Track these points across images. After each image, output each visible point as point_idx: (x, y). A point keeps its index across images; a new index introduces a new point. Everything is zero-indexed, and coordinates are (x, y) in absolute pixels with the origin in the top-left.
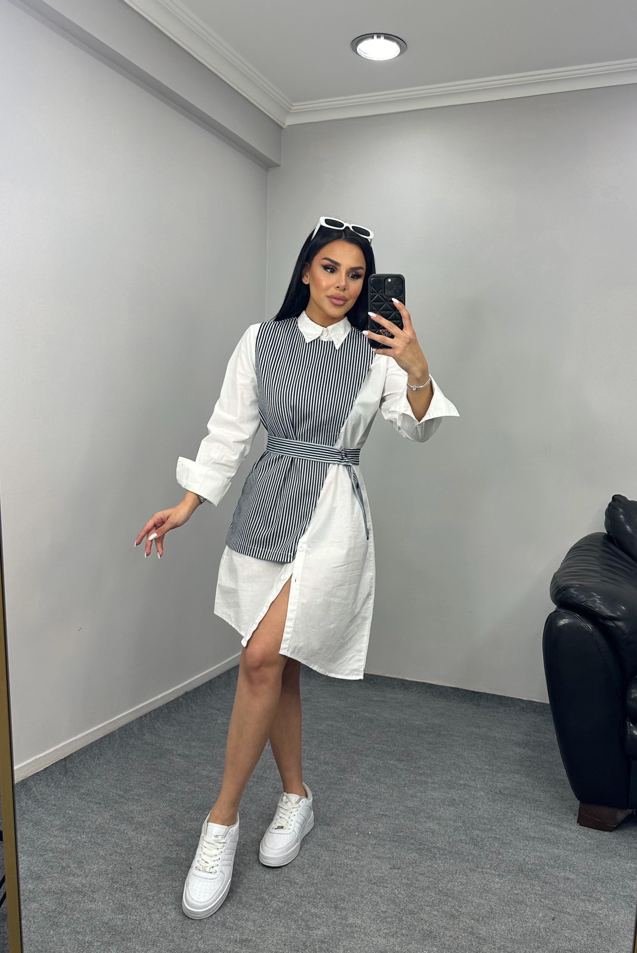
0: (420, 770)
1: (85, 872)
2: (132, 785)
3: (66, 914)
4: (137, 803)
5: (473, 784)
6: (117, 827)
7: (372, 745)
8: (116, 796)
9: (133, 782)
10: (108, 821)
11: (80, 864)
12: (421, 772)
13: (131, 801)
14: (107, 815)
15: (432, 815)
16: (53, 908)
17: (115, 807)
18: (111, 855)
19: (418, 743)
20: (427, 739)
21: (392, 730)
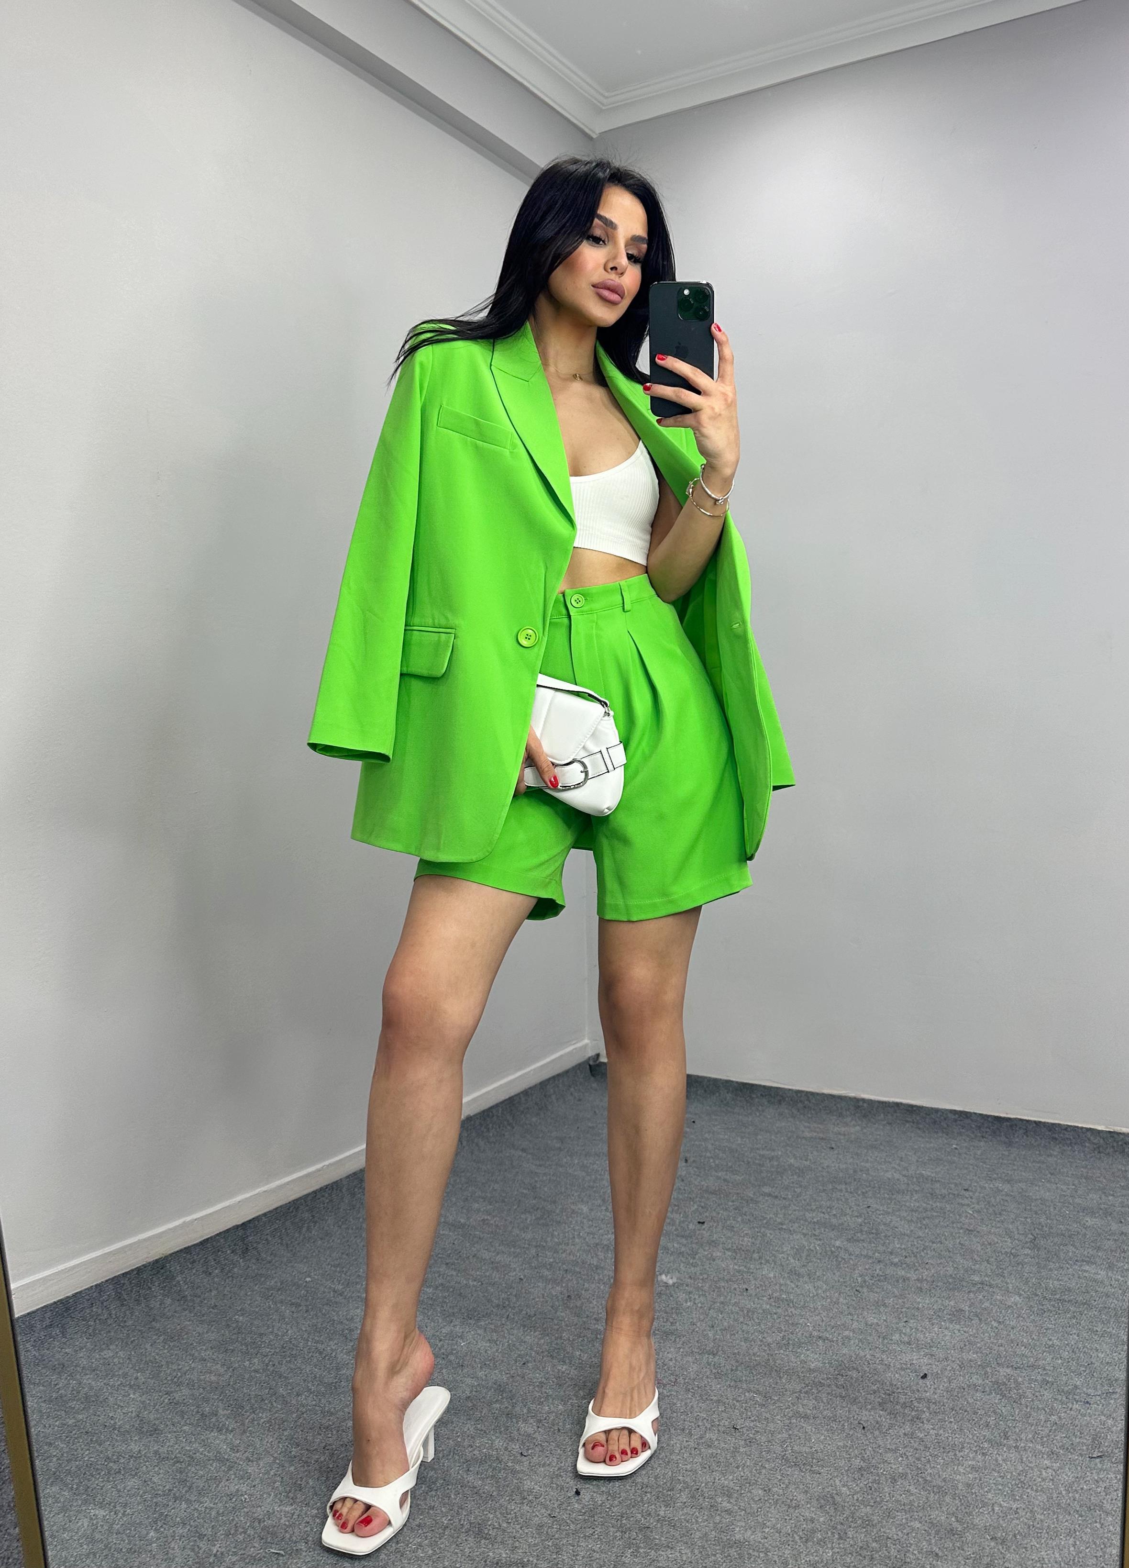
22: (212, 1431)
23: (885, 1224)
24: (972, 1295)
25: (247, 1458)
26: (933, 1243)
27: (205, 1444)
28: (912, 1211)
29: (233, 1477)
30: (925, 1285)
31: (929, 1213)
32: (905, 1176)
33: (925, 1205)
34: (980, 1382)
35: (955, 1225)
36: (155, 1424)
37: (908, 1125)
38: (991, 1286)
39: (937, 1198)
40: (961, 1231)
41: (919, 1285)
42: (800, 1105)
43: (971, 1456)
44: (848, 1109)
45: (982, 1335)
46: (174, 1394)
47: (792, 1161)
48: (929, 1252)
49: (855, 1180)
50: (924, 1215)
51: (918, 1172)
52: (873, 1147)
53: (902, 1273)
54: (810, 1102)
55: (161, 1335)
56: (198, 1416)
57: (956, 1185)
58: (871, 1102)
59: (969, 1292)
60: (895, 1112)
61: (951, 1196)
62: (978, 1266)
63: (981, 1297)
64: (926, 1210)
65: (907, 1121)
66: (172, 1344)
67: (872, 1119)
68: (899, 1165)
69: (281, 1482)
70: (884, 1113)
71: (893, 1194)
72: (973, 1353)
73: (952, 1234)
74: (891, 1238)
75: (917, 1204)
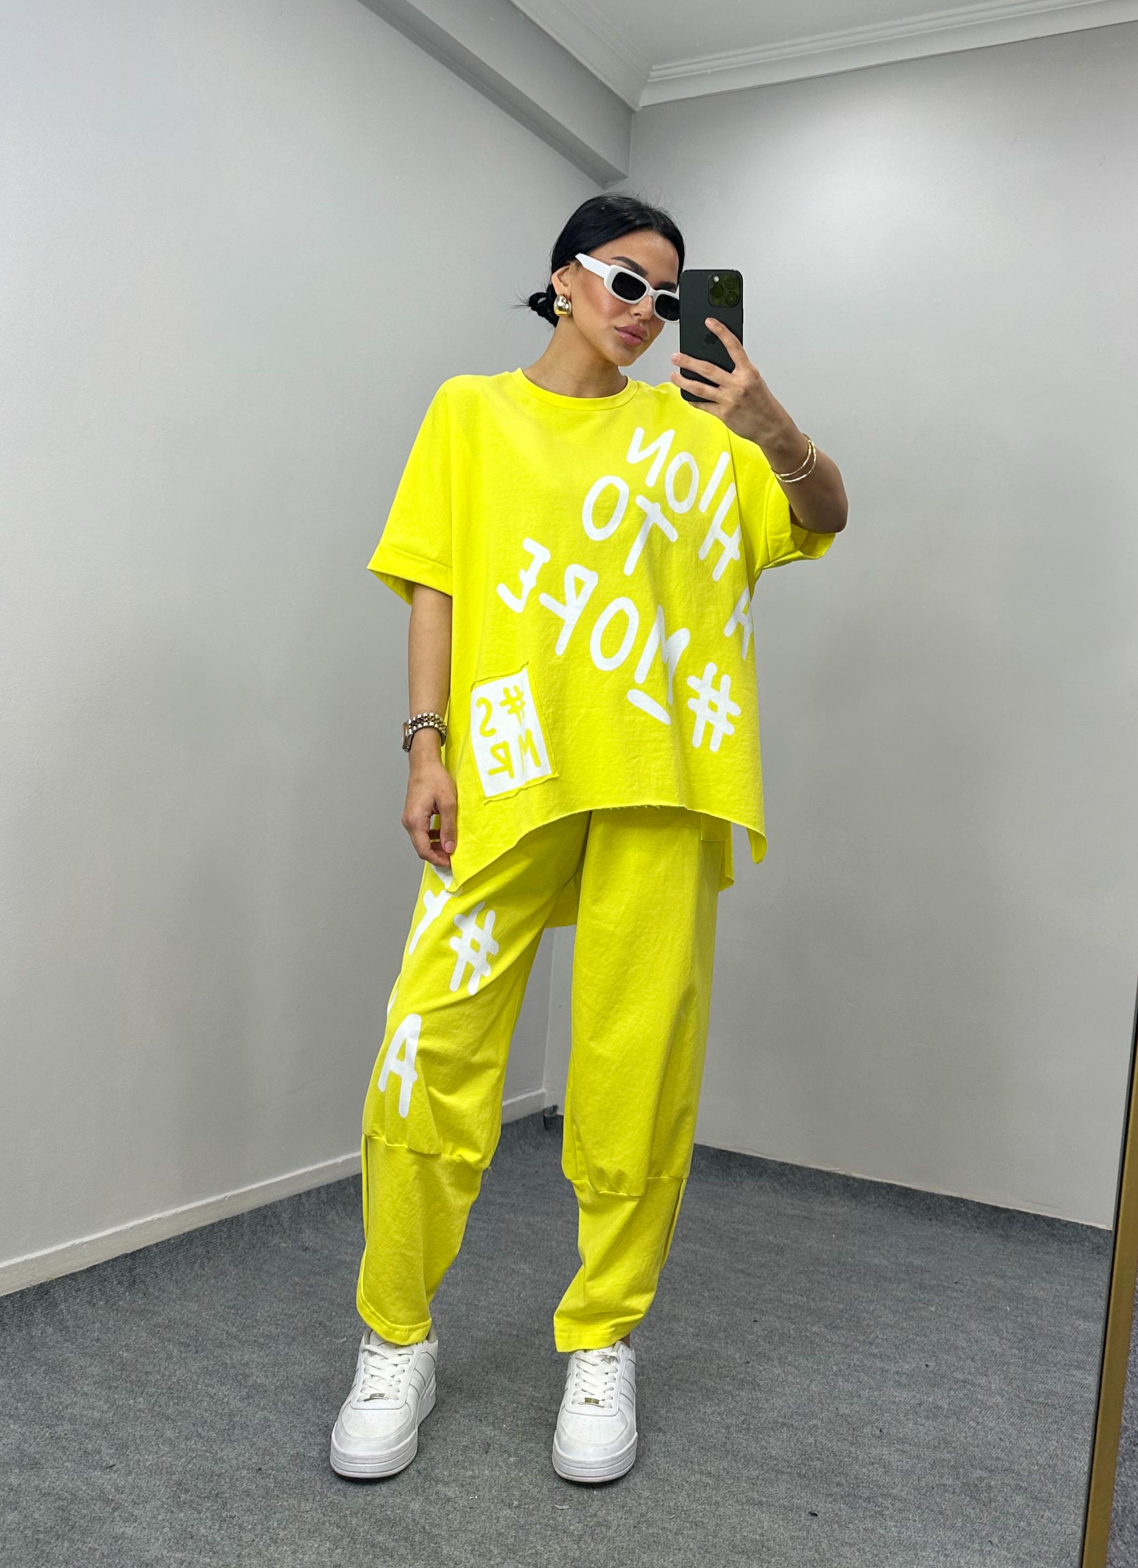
0: (873, 1347)
1: (128, 1465)
2: (258, 1318)
3: (71, 1540)
4: (260, 1351)
5: (983, 1381)
6: (210, 1389)
7: (777, 1294)
8: (222, 1334)
9: (261, 1313)
10: (195, 1378)
11: (121, 1448)
12: (877, 1351)
13: (249, 1345)
14: (195, 1367)
15: (888, 1433)
16: (49, 1524)
17: (216, 1353)
18: (187, 1439)
19: (875, 1298)
20: (894, 1293)
21: (822, 1270)
22: (95, 1469)
23: (867, 1312)
24: (952, 1393)
25: (133, 1500)
26: (917, 1335)
27: (87, 1482)
28: (898, 1301)
29: (118, 1518)
30: (904, 1380)
31: (915, 1304)
32: (893, 1263)
33: (912, 1295)
34: (950, 1482)
35: (942, 1319)
36: (35, 1458)
37: (900, 1209)
38: (973, 1384)
39: (925, 1288)
40: (948, 1325)
41: (898, 1378)
42: (785, 1179)
43: (932, 1555)
44: (836, 1188)
45: (958, 1435)
46: (56, 1428)
47: (770, 1238)
48: (912, 1345)
49: (839, 1263)
50: (910, 1306)
51: (908, 1260)
52: (862, 1231)
53: (879, 1364)
54: (795, 1176)
55: (42, 1366)
56: (81, 1453)
57: (947, 1277)
58: (863, 1182)
59: (951, 1389)
60: (888, 1194)
61: (940, 1287)
62: (961, 1363)
63: (961, 1395)
64: (913, 1301)
65: (901, 1206)
66: (53, 1376)
67: (862, 1201)
68: (888, 1251)
69: (170, 1528)
70: (875, 1194)
71: (879, 1281)
72: (948, 1452)
73: (937, 1329)
74: (873, 1328)
75: (903, 1295)
